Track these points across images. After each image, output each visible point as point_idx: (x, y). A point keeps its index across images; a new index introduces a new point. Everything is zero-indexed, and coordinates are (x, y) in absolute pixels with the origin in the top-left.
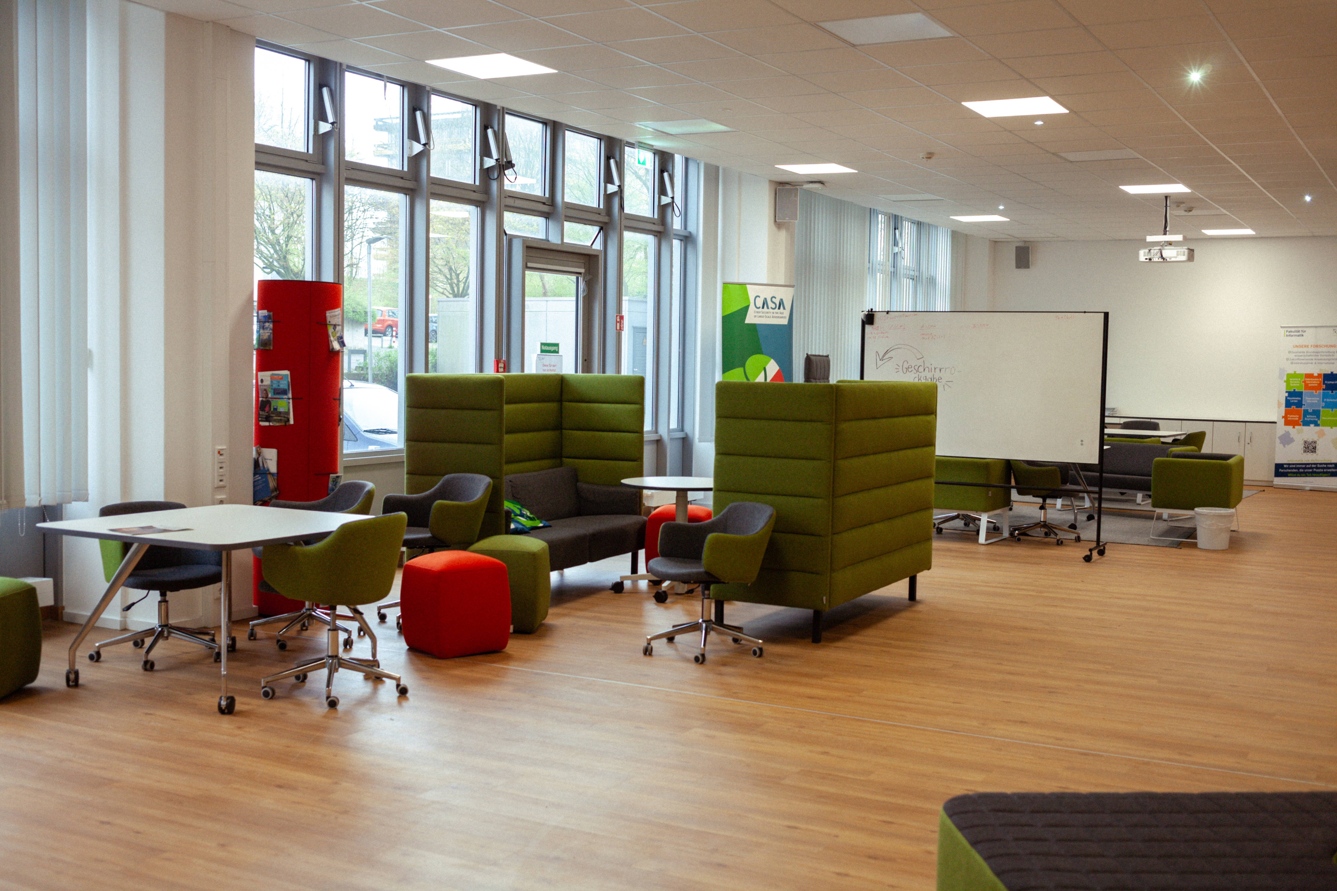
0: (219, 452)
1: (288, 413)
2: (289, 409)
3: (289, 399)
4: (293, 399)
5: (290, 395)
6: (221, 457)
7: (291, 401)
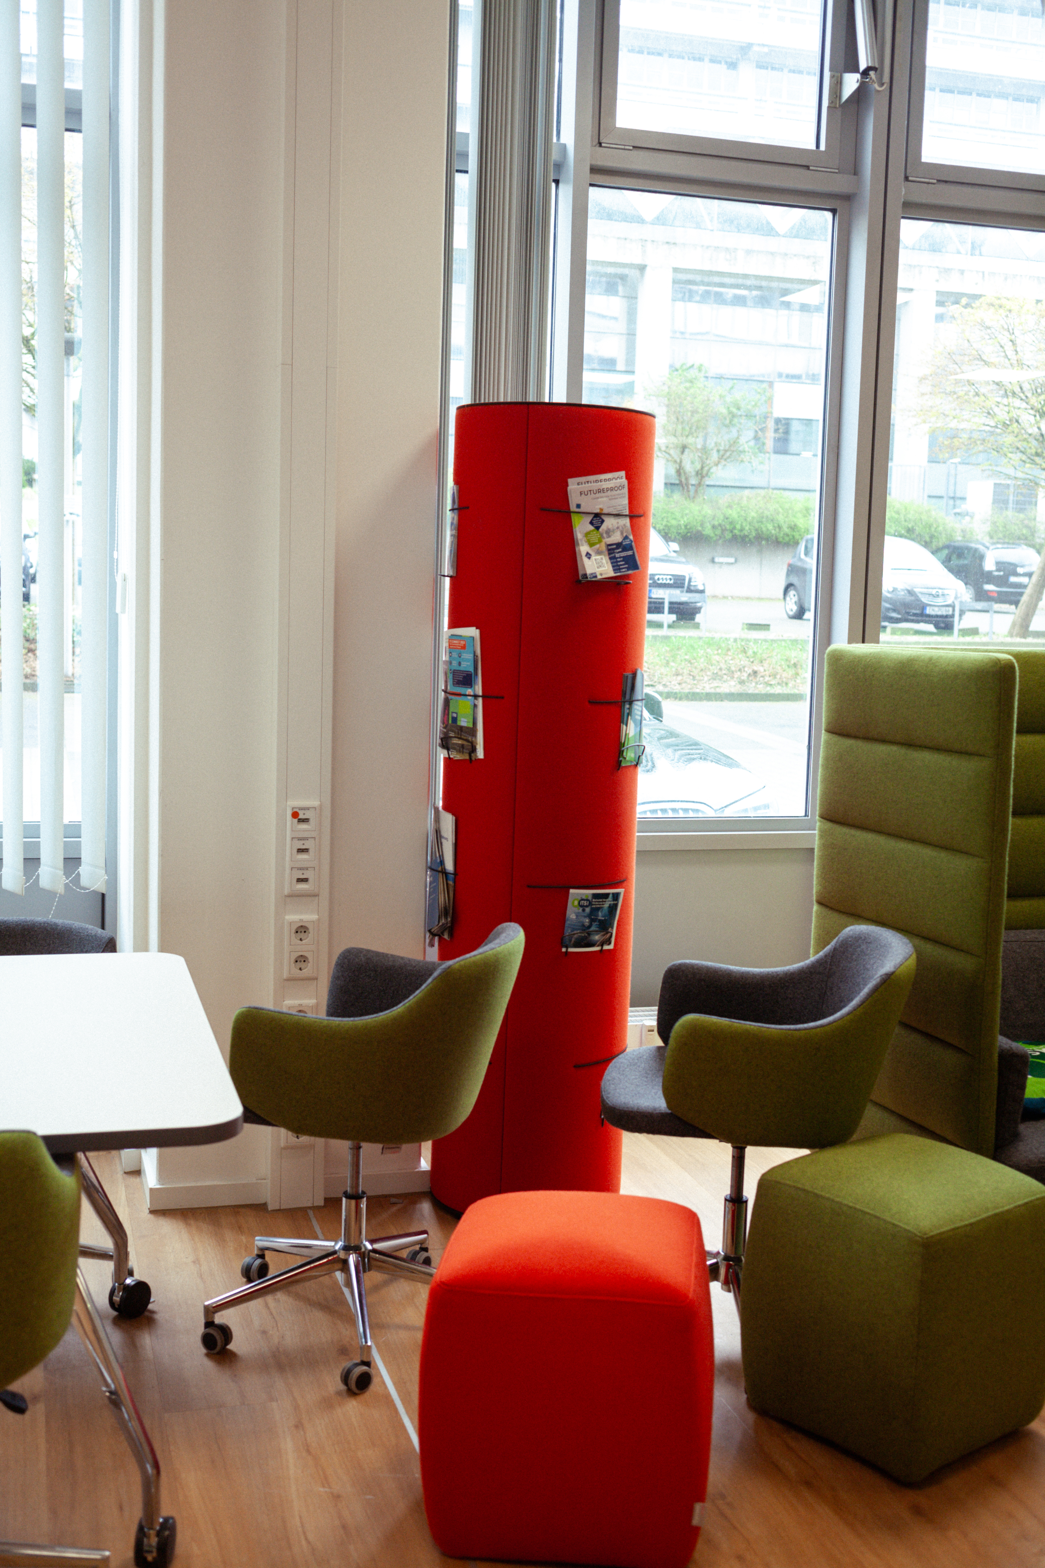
0: (295, 815)
1: (473, 731)
2: (475, 723)
3: (476, 696)
4: (483, 697)
5: (479, 689)
6: (303, 826)
7: (480, 700)
